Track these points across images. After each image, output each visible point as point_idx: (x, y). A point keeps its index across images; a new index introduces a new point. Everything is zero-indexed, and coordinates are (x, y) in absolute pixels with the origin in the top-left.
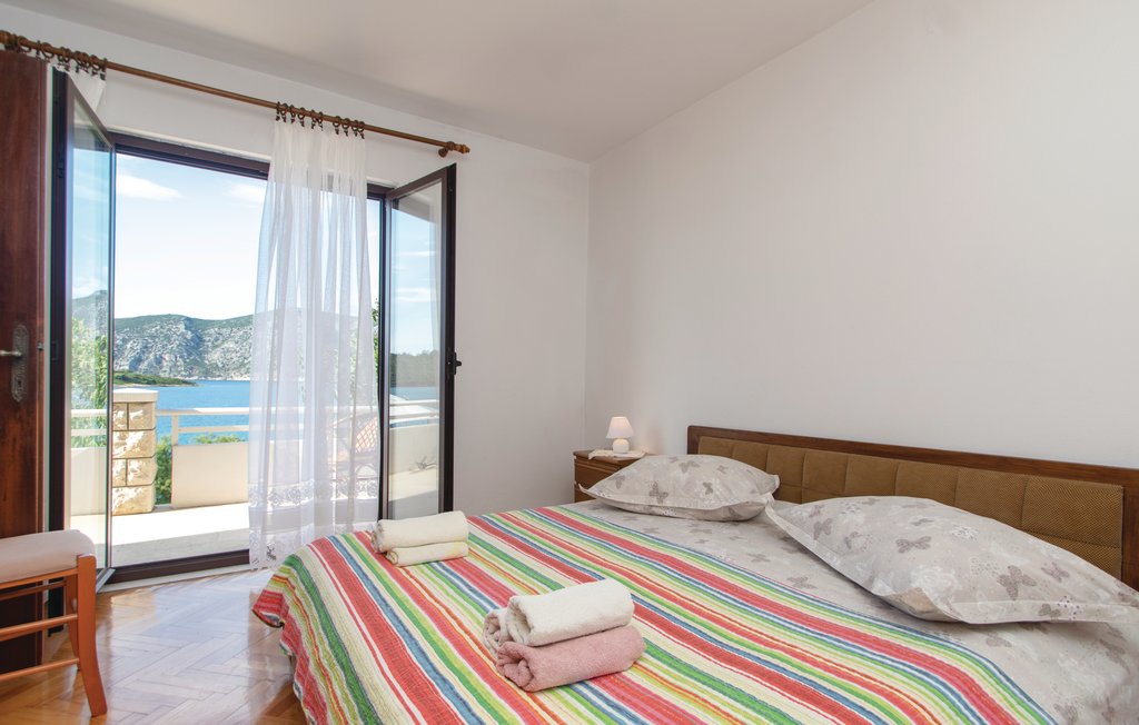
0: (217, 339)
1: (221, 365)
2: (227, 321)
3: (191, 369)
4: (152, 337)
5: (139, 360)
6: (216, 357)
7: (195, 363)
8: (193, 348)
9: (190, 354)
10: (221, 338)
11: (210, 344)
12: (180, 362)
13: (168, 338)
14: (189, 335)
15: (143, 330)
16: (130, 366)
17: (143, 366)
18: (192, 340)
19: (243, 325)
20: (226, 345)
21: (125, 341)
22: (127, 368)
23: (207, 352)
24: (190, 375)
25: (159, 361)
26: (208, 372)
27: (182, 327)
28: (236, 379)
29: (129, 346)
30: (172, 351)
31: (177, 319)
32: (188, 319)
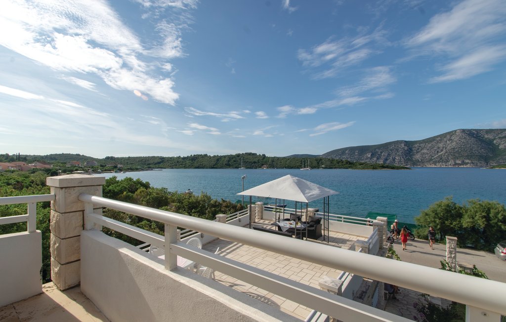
0: (418, 149)
1: (420, 160)
2: (423, 140)
3: (407, 162)
4: (391, 150)
5: (386, 160)
6: (418, 157)
7: (408, 159)
8: (407, 153)
9: (406, 156)
10: (420, 148)
11: (415, 151)
12: (403, 160)
13: (397, 150)
14: (406, 148)
15: (388, 148)
16: (383, 162)
17: (388, 162)
18: (407, 150)
19: (431, 142)
20: (423, 151)
21: (381, 153)
23: (414, 155)
24: (407, 165)
25: (394, 159)
26: (415, 163)
27: (403, 145)
28: (427, 166)
29: (383, 154)
30: (399, 155)
31: (401, 142)
32: (405, 141)
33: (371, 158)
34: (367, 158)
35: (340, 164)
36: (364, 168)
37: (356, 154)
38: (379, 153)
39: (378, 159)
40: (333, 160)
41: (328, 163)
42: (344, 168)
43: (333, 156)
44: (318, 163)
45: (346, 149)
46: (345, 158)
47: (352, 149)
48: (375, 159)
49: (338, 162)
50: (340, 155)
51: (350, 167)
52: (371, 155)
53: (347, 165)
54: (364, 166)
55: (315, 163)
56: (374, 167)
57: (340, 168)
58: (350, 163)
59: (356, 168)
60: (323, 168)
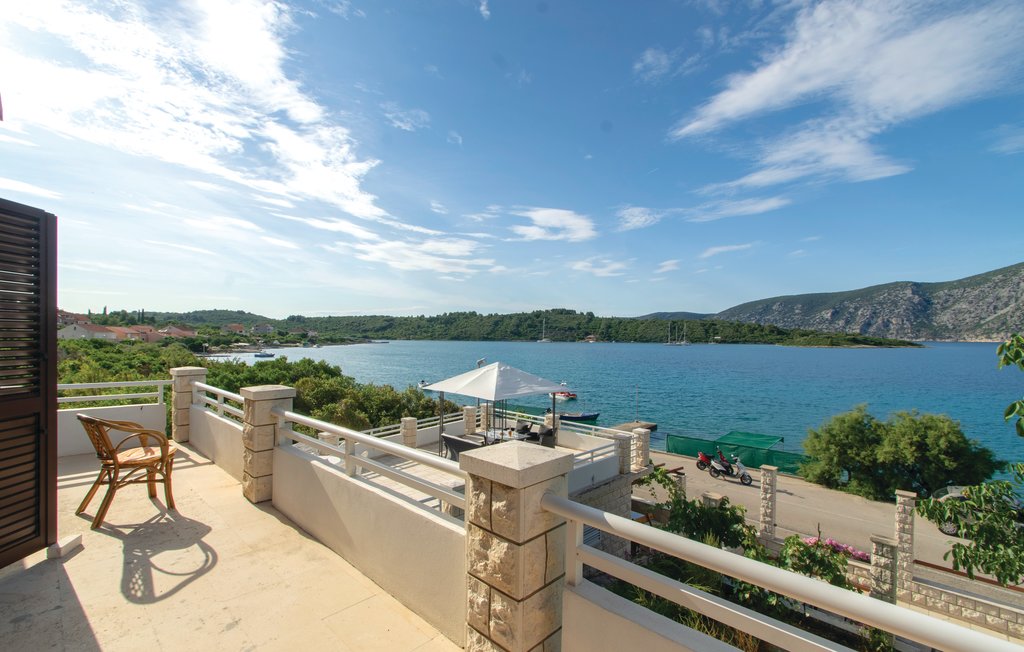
0: (947, 301)
1: (951, 327)
2: (960, 281)
3: (918, 331)
4: (880, 303)
5: (868, 324)
6: (945, 318)
7: (923, 325)
8: (919, 311)
9: (917, 317)
10: (952, 299)
11: (939, 306)
12: (907, 324)
13: (895, 303)
14: (917, 299)
15: (872, 298)
16: (861, 330)
17: (872, 330)
18: (920, 303)
19: (980, 284)
20: (957, 306)
21: (856, 309)
22: (858, 331)
23: (936, 314)
24: (917, 337)
25: (887, 324)
26: (937, 334)
27: (909, 293)
28: (969, 340)
29: (860, 313)
30: (898, 316)
31: (903, 285)
32: (915, 284)
33: (831, 322)
34: (823, 321)
35: (757, 333)
36: (809, 343)
37: (797, 311)
38: (851, 310)
39: (847, 322)
40: (740, 325)
41: (729, 332)
42: (765, 343)
43: (743, 317)
44: (707, 331)
45: (774, 301)
46: (768, 321)
47: (788, 302)
48: (841, 323)
49: (752, 330)
50: (760, 314)
51: (778, 341)
52: (833, 314)
53: (774, 337)
54: (812, 338)
55: (699, 332)
56: (834, 342)
57: (755, 343)
58: (780, 332)
59: (792, 343)
60: (717, 341)
